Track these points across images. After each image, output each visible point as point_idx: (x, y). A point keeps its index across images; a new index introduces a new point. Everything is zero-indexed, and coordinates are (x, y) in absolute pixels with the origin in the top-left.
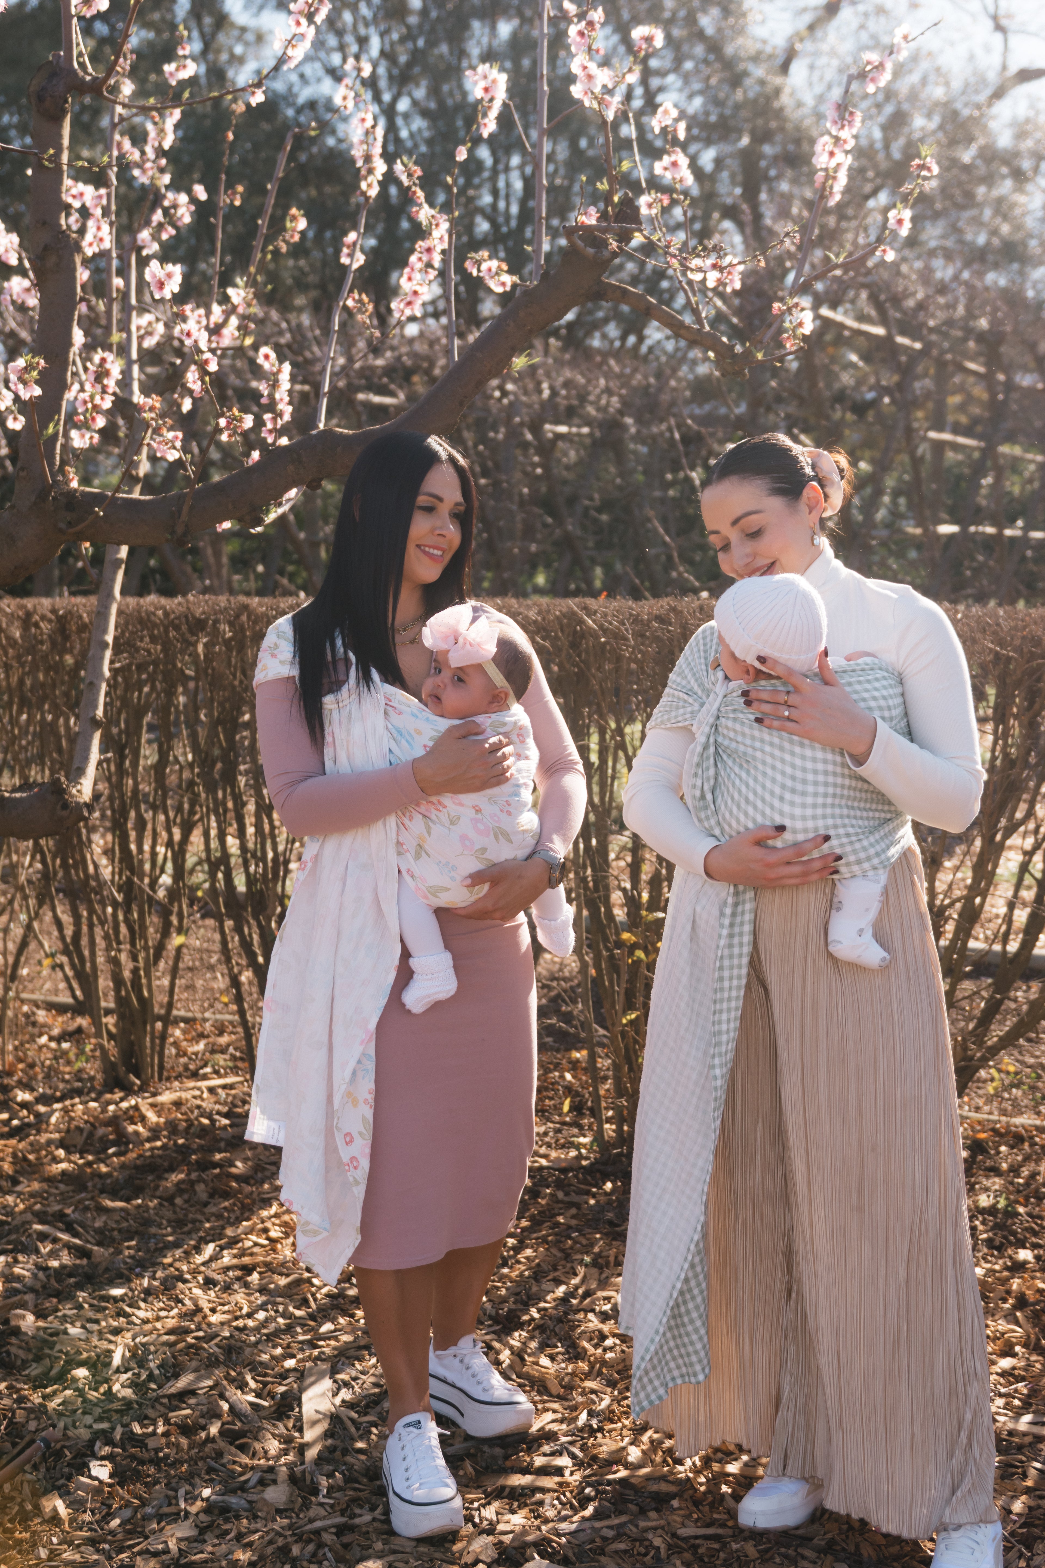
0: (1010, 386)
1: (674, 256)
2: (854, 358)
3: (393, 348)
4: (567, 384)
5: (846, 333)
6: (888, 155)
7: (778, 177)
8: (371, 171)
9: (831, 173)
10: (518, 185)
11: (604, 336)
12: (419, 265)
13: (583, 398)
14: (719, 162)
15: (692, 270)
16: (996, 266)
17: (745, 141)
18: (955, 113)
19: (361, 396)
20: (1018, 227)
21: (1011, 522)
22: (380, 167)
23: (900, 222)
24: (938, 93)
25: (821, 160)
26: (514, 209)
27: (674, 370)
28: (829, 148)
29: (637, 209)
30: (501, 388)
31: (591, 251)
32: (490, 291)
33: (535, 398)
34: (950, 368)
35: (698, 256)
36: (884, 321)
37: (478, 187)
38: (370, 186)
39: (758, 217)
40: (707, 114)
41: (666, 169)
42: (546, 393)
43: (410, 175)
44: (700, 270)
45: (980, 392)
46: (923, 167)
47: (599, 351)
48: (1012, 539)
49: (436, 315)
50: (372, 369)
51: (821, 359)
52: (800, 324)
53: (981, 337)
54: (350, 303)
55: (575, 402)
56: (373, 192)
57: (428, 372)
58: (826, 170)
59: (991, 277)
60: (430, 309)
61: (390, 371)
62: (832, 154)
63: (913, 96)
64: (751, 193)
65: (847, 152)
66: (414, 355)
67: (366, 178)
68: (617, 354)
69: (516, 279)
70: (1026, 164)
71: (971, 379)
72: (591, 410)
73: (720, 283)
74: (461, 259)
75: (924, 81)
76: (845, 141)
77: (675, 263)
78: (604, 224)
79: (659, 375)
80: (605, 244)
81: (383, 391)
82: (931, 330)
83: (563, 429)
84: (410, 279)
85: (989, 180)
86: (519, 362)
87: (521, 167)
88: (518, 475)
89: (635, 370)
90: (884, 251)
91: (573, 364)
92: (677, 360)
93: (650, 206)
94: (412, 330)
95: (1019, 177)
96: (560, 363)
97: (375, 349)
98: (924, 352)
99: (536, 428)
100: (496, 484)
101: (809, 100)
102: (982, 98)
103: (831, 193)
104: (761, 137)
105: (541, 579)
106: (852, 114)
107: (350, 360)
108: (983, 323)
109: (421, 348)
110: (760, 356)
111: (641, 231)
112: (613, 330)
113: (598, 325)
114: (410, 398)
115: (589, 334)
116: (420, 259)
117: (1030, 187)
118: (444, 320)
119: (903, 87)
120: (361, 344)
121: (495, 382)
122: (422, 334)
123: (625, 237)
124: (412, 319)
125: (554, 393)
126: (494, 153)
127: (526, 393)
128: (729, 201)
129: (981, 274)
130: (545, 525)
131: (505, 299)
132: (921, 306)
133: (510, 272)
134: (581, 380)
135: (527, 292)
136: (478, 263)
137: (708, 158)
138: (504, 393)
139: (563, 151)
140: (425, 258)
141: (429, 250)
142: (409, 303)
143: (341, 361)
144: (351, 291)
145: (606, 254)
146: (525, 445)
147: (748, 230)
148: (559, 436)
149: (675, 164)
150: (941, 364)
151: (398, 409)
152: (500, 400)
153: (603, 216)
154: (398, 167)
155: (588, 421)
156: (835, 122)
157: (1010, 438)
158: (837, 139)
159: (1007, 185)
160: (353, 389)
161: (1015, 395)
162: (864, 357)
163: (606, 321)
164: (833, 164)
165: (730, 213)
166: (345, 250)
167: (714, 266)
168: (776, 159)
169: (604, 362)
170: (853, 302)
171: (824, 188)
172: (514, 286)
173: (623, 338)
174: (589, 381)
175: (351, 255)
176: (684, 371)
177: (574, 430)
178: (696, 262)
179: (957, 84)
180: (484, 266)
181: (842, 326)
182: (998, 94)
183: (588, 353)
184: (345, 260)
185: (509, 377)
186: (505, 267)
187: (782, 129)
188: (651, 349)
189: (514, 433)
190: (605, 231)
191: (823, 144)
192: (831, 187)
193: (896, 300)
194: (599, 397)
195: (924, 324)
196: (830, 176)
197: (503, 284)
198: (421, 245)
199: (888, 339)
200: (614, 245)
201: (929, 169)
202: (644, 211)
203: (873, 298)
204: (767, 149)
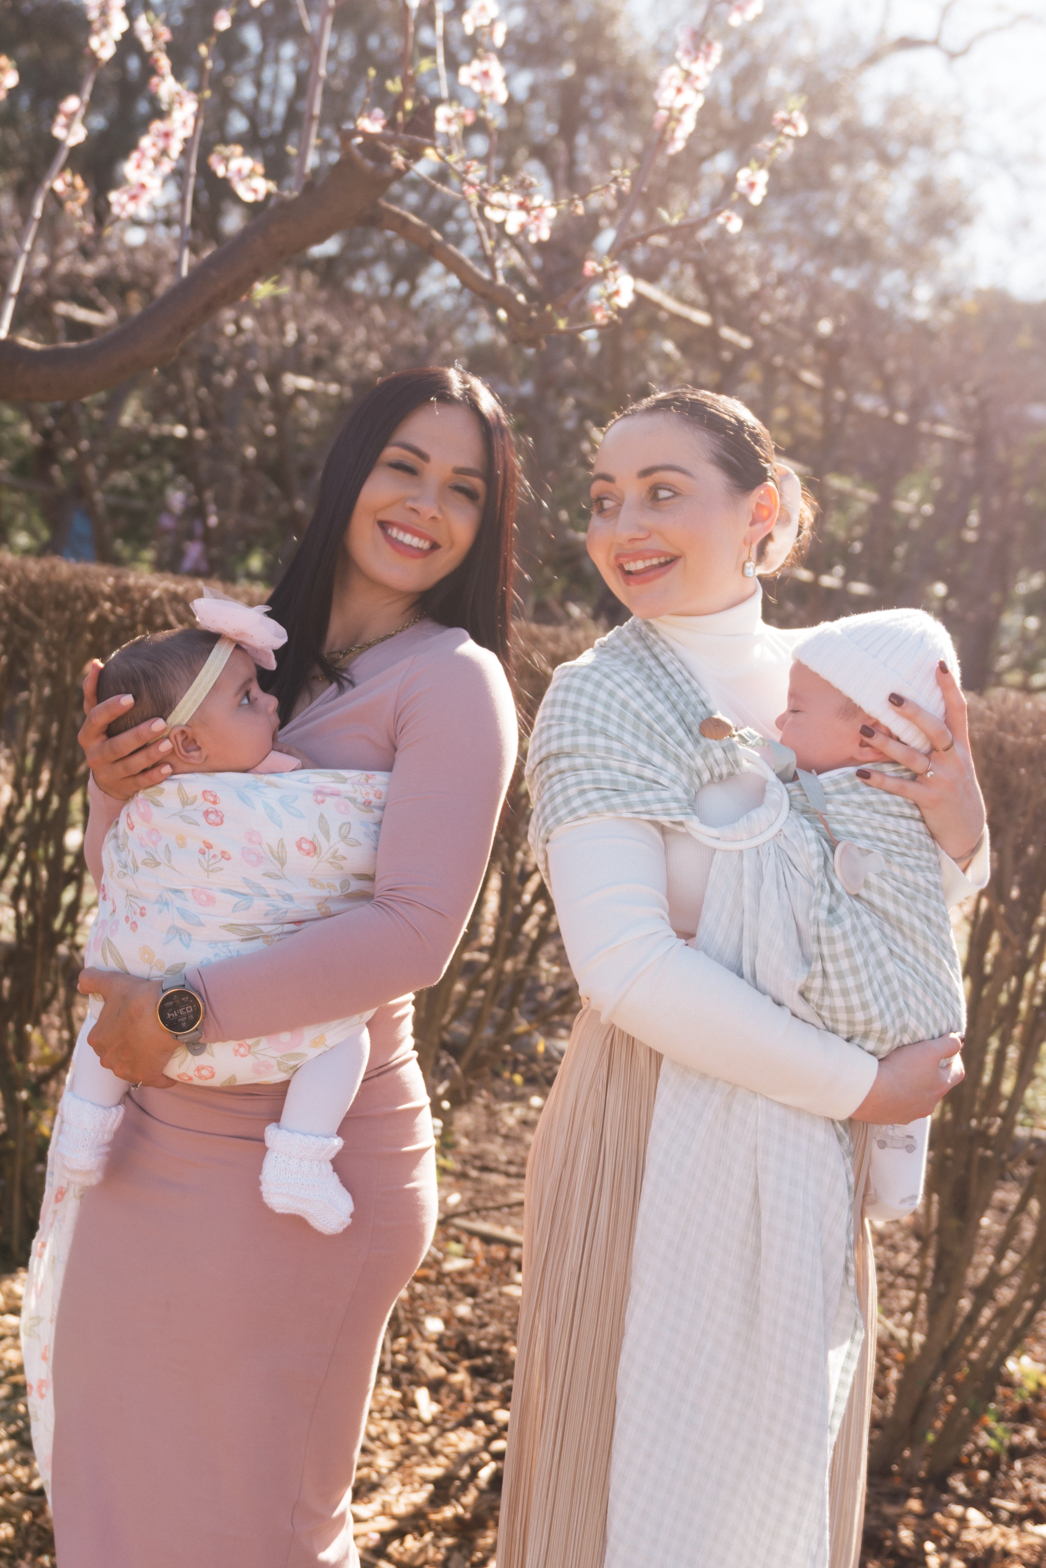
0: (848, 407)
1: (472, 185)
2: (669, 346)
3: (109, 255)
4: (319, 330)
5: (663, 315)
6: (735, 114)
7: (604, 118)
8: (106, 25)
9: (676, 114)
10: (288, 81)
11: (370, 279)
12: (152, 152)
13: (335, 347)
14: (534, 92)
15: (492, 206)
16: (845, 263)
17: (568, 70)
18: (820, 76)
19: (62, 308)
20: (877, 221)
21: (828, 569)
22: (119, 24)
23: (752, 185)
24: (802, 47)
25: (666, 97)
26: (280, 109)
27: (451, 330)
28: (677, 82)
29: (432, 120)
30: (237, 322)
31: (369, 164)
32: (237, 200)
33: (276, 339)
34: (782, 376)
35: (502, 189)
36: (710, 308)
37: (238, 76)
38: (103, 44)
39: (572, 163)
40: (526, 29)
41: (474, 78)
42: (291, 335)
43: (155, 37)
44: (502, 207)
45: (808, 407)
46: (787, 122)
47: (362, 296)
48: (830, 591)
49: (168, 223)
50: (79, 277)
51: (628, 343)
52: (616, 293)
53: (821, 344)
54: (59, 185)
55: (325, 352)
56: (106, 53)
57: (148, 291)
58: (670, 109)
59: (838, 275)
60: (162, 215)
61: (103, 283)
62: (679, 90)
63: (774, 46)
64: (568, 131)
65: (697, 91)
66: (133, 266)
67: (97, 33)
68: (384, 302)
69: (271, 186)
70: (894, 149)
71: (800, 392)
72: (343, 363)
73: (524, 230)
74: (206, 150)
75: (788, 32)
76: (697, 78)
77: (472, 195)
78: (390, 133)
79: (431, 334)
80: (386, 158)
81: (89, 304)
82: (765, 327)
83: (305, 383)
84: (138, 166)
85: (849, 160)
86: (263, 290)
87: (295, 60)
88: (244, 431)
89: (403, 324)
90: (729, 219)
91: (328, 306)
92: (456, 320)
93: (449, 121)
94: (136, 237)
95: (887, 161)
96: (312, 303)
97: (86, 253)
98: (753, 353)
99: (274, 379)
100: (215, 438)
101: (649, 32)
102: (852, 61)
103: (672, 139)
104: (588, 68)
105: (256, 563)
106: (709, 45)
107: (54, 260)
108: (825, 327)
109: (144, 260)
110: (562, 324)
111: (434, 147)
112: (382, 274)
113: (365, 264)
114: (122, 318)
115: (352, 272)
116: (154, 145)
117: (894, 175)
118: (176, 231)
119: (762, 37)
120: (70, 244)
121: (228, 314)
122: (146, 245)
123: (414, 154)
124: (136, 222)
125: (301, 338)
126: (264, 37)
127: (266, 332)
128: (539, 138)
129: (826, 270)
130: (270, 498)
131: (254, 209)
132: (755, 296)
133: (267, 176)
134: (335, 327)
135: (283, 204)
136: (226, 160)
137: (523, 80)
138: (240, 330)
139: (347, 51)
140: (161, 144)
141: (167, 135)
142: (134, 198)
143: (41, 261)
144: (62, 170)
145: (388, 171)
146: (257, 397)
147: (561, 175)
148: (299, 392)
149: (486, 74)
150: (770, 370)
151: (104, 329)
152: (232, 338)
153: (391, 123)
154: (142, 24)
155: (338, 378)
156: (687, 52)
157: (840, 469)
158: (687, 75)
159: (869, 169)
160: (51, 297)
161: (851, 419)
162: (683, 347)
163: (375, 260)
164: (678, 103)
165: (540, 152)
166: (61, 120)
167: (522, 206)
168: (602, 99)
169: (367, 309)
170: (675, 280)
171: (664, 130)
172: (269, 195)
173: (393, 284)
174: (346, 329)
175: (68, 127)
176: (461, 335)
177: (320, 385)
178: (496, 197)
179: (825, 42)
180: (234, 164)
181: (658, 306)
182: (873, 59)
183: (349, 297)
184: (58, 131)
185: (247, 308)
186: (260, 169)
187: (613, 62)
188: (425, 303)
189: (245, 381)
190: (390, 141)
191: (670, 76)
192: (673, 131)
193: (727, 284)
194: (356, 349)
195: (755, 319)
196: (674, 117)
197: (255, 191)
198: (157, 126)
199: (711, 332)
200: (399, 159)
201: (795, 126)
202: (440, 126)
203: (701, 278)
204: (595, 85)
